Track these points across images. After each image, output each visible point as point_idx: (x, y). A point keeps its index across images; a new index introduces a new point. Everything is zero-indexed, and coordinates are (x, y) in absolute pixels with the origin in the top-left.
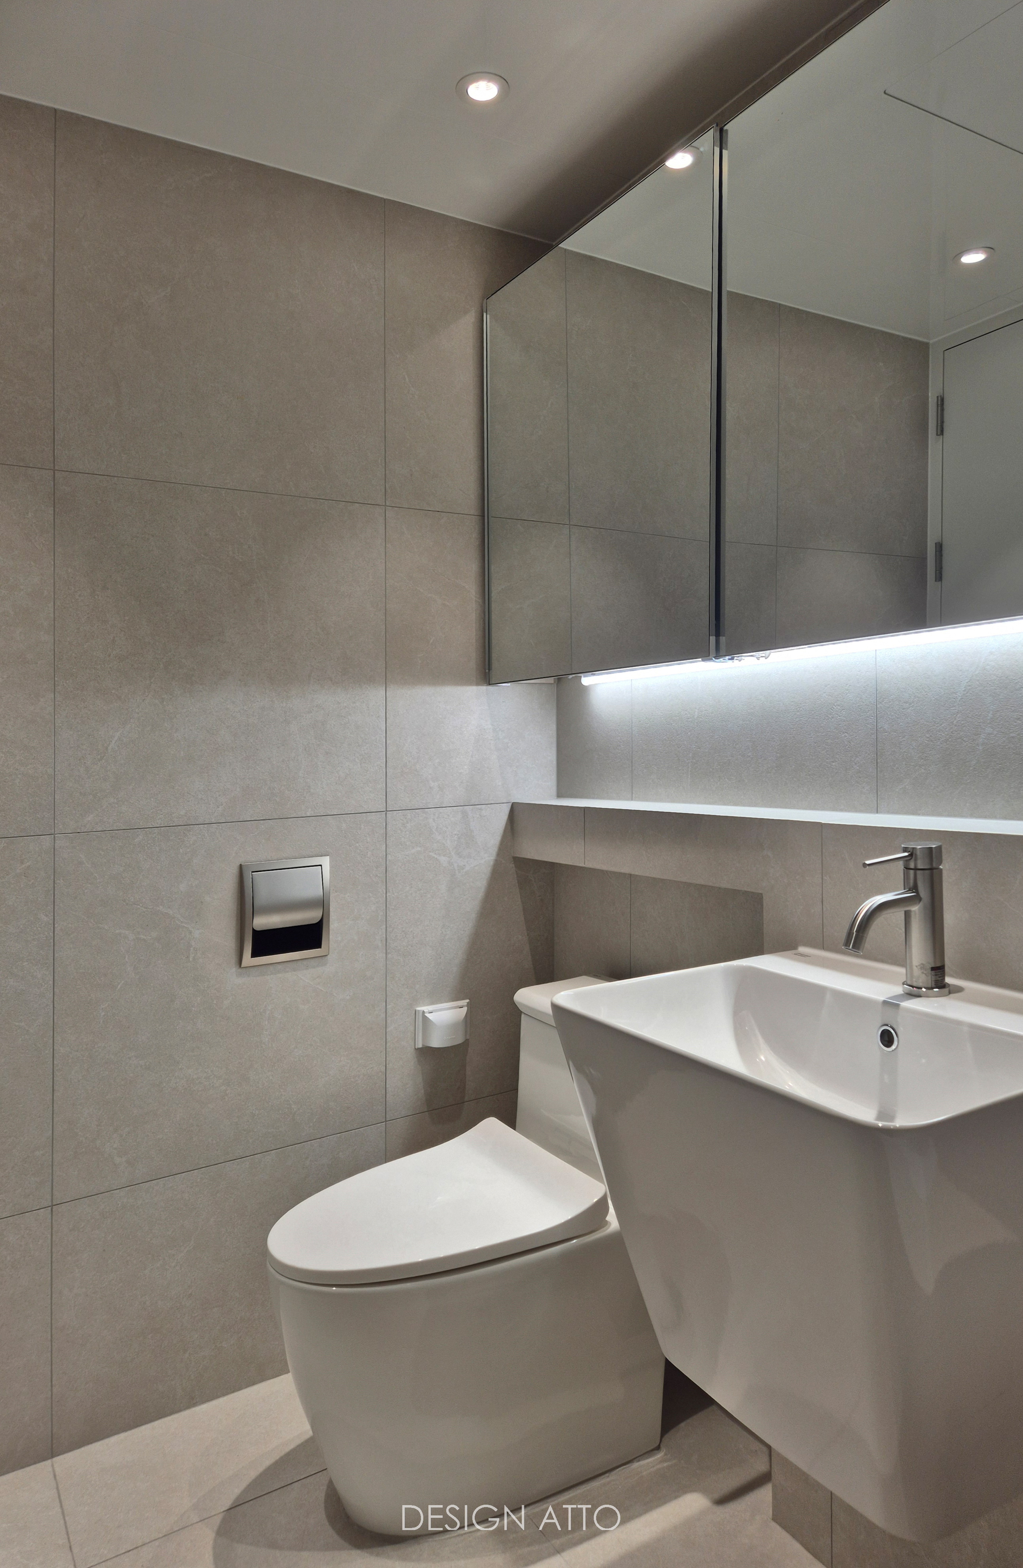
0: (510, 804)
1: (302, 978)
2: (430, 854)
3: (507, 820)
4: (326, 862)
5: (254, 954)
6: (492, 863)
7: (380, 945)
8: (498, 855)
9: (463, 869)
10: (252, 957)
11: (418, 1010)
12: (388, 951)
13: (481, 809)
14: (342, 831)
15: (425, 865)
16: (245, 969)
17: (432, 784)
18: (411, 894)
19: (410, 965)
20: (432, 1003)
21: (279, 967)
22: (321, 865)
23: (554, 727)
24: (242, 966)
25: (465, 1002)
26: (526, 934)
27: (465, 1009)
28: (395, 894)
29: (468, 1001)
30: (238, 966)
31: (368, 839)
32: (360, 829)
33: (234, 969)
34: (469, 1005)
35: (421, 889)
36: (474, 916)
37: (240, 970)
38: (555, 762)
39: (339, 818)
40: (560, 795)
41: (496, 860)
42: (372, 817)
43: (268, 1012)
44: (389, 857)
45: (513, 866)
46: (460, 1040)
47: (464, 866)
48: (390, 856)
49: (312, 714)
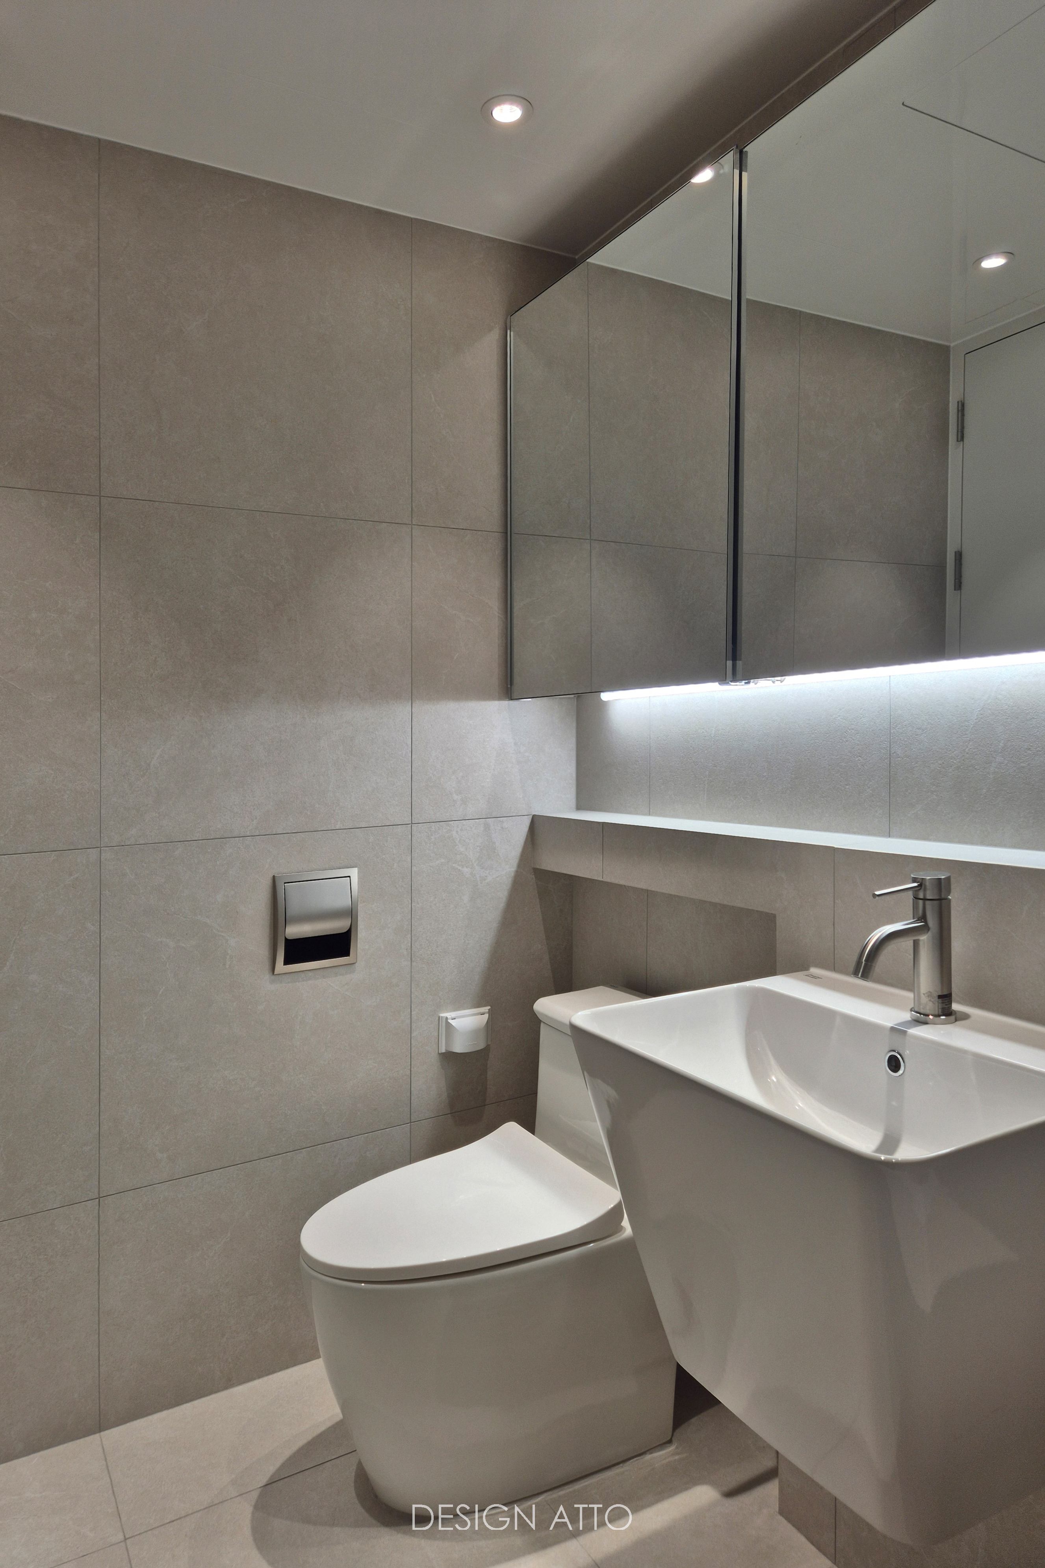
0: (531, 816)
1: (331, 984)
2: (454, 865)
3: (528, 832)
4: (354, 873)
5: (287, 962)
6: (513, 874)
7: (405, 953)
8: (519, 866)
9: (485, 880)
10: (284, 965)
11: (442, 1017)
12: (413, 959)
13: (502, 822)
14: (369, 843)
15: (448, 876)
16: (277, 976)
17: (455, 797)
18: (435, 904)
19: (434, 973)
20: (454, 1011)
21: (310, 974)
22: (349, 877)
23: (574, 740)
24: (275, 973)
25: (486, 1009)
26: (545, 943)
27: (487, 1016)
28: (420, 904)
29: (489, 1007)
30: (271, 973)
31: (395, 851)
32: (387, 841)
33: (267, 976)
34: (490, 1012)
35: (445, 900)
36: (495, 925)
37: (273, 977)
38: (574, 775)
39: (367, 830)
40: (579, 807)
41: (517, 872)
42: (399, 829)
43: (300, 1018)
44: (414, 869)
45: (533, 877)
46: (481, 1046)
47: (486, 876)
48: (415, 867)
49: (341, 730)
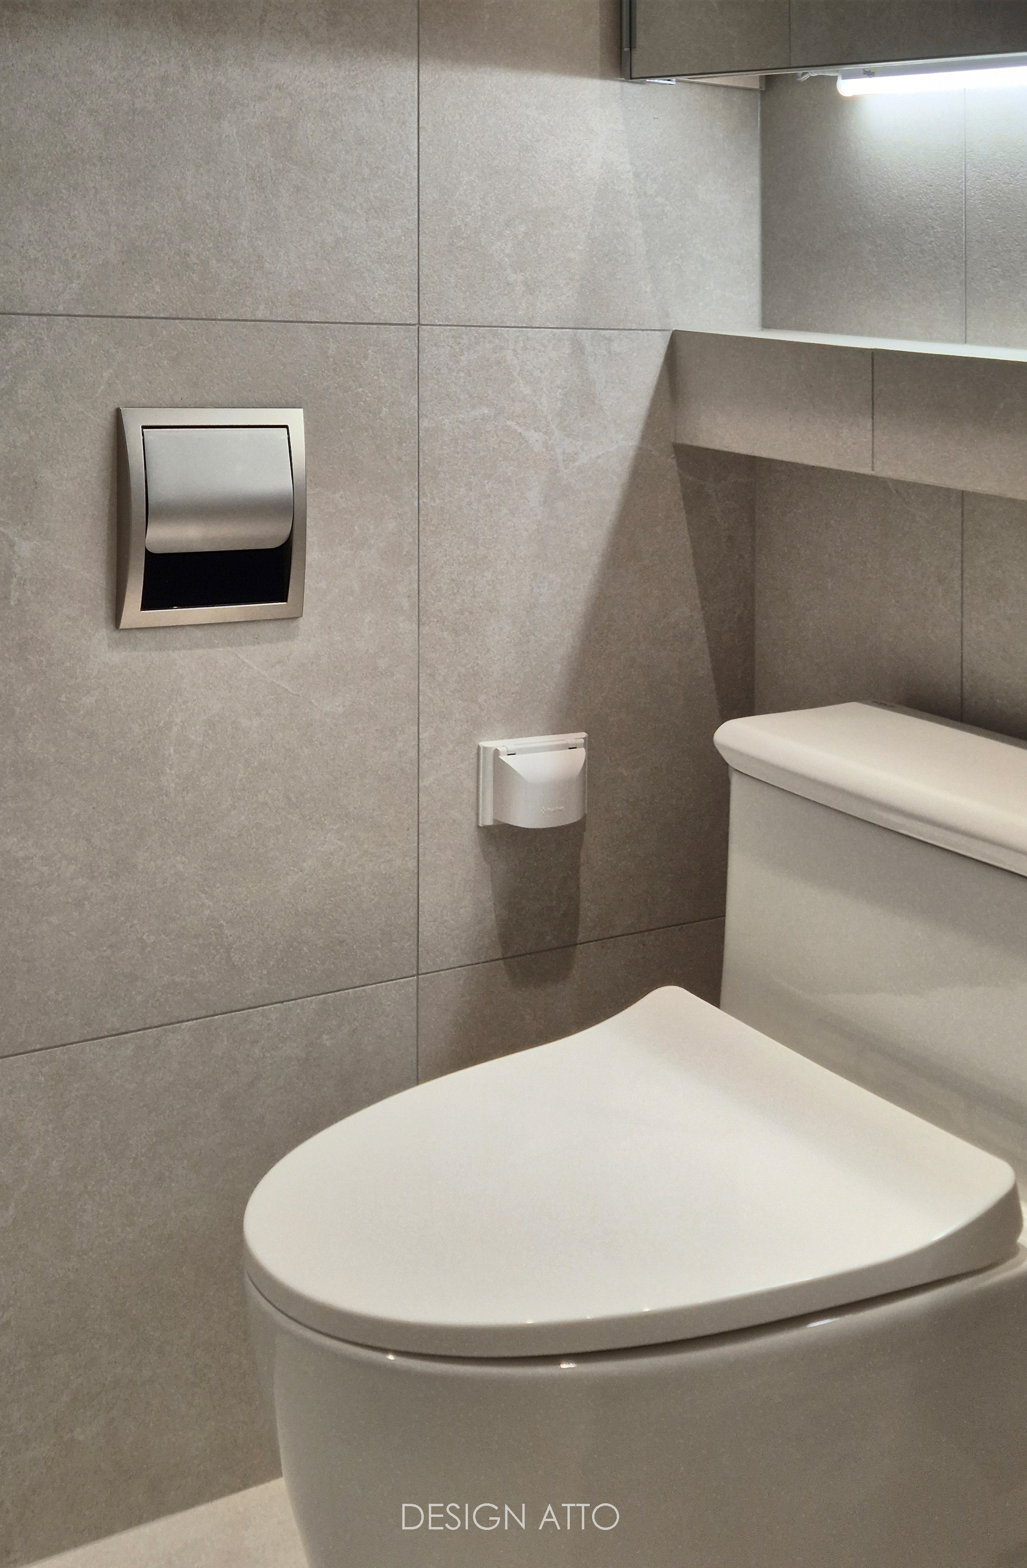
0: (668, 335)
1: (246, 661)
2: (509, 423)
3: (663, 367)
4: (295, 418)
5: (148, 604)
6: (631, 454)
7: (406, 604)
8: (644, 437)
9: (574, 460)
10: (144, 608)
11: (485, 748)
12: (424, 619)
13: (610, 340)
14: (328, 357)
15: (497, 446)
16: (126, 633)
17: (512, 277)
18: (470, 504)
19: (467, 651)
20: (511, 736)
21: (199, 633)
22: (286, 427)
23: (755, 181)
24: (121, 626)
25: (579, 737)
26: (700, 606)
27: (581, 754)
28: (438, 501)
29: (584, 735)
30: (112, 627)
31: (382, 381)
32: (366, 357)
33: (103, 633)
34: (589, 745)
35: (489, 496)
36: (595, 560)
37: (116, 635)
38: (757, 256)
39: (322, 328)
40: (766, 325)
41: (640, 448)
42: (391, 335)
43: (175, 729)
44: (424, 423)
45: (674, 462)
46: (572, 817)
47: (576, 454)
48: (426, 420)
49: (266, 102)
